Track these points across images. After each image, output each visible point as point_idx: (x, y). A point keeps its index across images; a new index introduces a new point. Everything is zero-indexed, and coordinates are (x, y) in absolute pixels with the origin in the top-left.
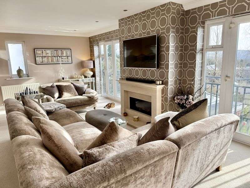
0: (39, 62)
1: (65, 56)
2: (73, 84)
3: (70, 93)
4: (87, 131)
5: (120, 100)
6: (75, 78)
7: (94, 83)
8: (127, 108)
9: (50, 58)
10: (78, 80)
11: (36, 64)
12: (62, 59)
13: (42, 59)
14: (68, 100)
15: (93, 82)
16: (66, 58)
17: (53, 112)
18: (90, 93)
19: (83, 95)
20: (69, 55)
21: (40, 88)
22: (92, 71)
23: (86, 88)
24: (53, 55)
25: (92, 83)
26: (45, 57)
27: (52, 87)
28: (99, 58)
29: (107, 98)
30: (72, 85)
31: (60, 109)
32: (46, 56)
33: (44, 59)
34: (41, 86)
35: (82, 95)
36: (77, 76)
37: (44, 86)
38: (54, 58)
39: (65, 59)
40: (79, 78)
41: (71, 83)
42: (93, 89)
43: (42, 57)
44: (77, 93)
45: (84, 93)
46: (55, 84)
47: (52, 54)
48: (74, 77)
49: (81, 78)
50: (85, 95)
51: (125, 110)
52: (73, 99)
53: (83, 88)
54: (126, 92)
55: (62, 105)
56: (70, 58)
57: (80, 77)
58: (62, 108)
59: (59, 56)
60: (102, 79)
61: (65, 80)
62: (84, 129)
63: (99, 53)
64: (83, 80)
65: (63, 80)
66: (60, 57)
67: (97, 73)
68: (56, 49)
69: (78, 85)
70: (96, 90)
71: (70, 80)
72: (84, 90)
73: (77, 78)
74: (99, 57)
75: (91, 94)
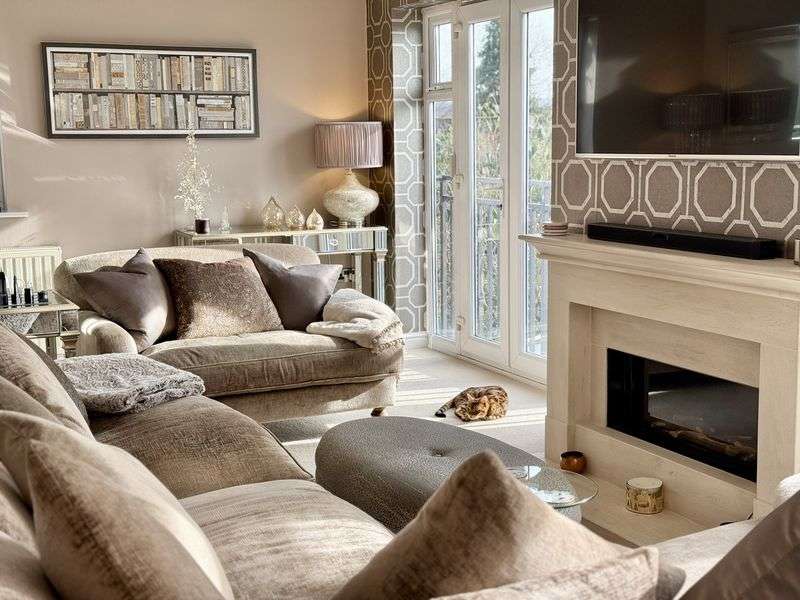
0: (68, 126)
1: (216, 88)
2: (254, 257)
3: (235, 314)
4: (320, 534)
5: (540, 371)
6: (270, 228)
7: (381, 261)
8: (589, 421)
9: (130, 98)
10: (288, 240)
11: (50, 135)
12: (203, 113)
13: (86, 106)
14: (222, 351)
15: (373, 257)
16: (221, 102)
17: (128, 412)
18: (351, 317)
19: (314, 325)
20: (240, 89)
21: (63, 272)
22: (372, 187)
23: (331, 289)
24: (146, 83)
25: (370, 259)
26: (101, 94)
27: (133, 268)
28: (422, 104)
29: (461, 360)
30: (249, 265)
31: (171, 398)
32: (106, 87)
33: (93, 108)
34: (70, 262)
35: (302, 328)
36: (279, 215)
37: (84, 263)
38: (155, 101)
39: (219, 108)
40: (293, 228)
41: (247, 253)
42: (373, 296)
43: (85, 93)
44: (274, 312)
45: (319, 318)
46: (153, 254)
47: (141, 75)
48: (266, 219)
49: (305, 227)
50: (323, 325)
51: (572, 436)
52: (251, 349)
53: (313, 282)
54: (584, 314)
55: (182, 374)
56: (245, 104)
57: (301, 218)
58: (178, 392)
59: (186, 88)
60: (433, 237)
61: (209, 234)
62: (300, 524)
63: (422, 72)
64: (317, 237)
65: (197, 237)
66: (186, 96)
67: (404, 200)
68: (169, 50)
69: (286, 266)
70: (390, 300)
71: (239, 236)
72: (320, 302)
73: (284, 226)
74: (421, 97)
75: (361, 323)
